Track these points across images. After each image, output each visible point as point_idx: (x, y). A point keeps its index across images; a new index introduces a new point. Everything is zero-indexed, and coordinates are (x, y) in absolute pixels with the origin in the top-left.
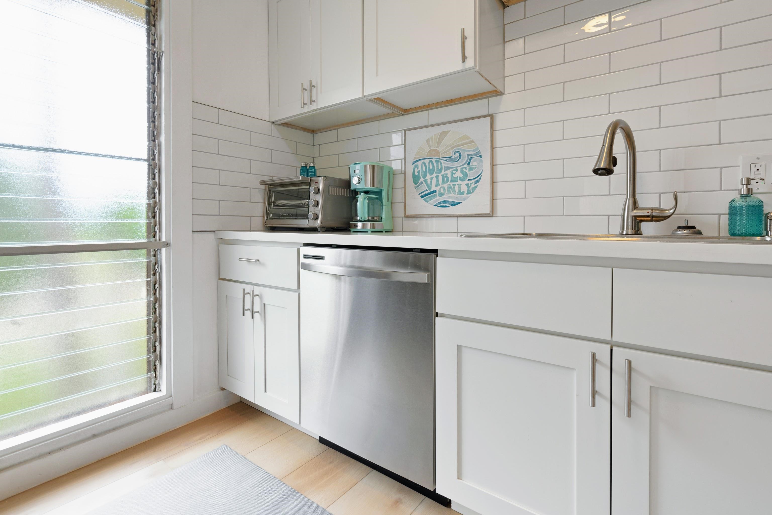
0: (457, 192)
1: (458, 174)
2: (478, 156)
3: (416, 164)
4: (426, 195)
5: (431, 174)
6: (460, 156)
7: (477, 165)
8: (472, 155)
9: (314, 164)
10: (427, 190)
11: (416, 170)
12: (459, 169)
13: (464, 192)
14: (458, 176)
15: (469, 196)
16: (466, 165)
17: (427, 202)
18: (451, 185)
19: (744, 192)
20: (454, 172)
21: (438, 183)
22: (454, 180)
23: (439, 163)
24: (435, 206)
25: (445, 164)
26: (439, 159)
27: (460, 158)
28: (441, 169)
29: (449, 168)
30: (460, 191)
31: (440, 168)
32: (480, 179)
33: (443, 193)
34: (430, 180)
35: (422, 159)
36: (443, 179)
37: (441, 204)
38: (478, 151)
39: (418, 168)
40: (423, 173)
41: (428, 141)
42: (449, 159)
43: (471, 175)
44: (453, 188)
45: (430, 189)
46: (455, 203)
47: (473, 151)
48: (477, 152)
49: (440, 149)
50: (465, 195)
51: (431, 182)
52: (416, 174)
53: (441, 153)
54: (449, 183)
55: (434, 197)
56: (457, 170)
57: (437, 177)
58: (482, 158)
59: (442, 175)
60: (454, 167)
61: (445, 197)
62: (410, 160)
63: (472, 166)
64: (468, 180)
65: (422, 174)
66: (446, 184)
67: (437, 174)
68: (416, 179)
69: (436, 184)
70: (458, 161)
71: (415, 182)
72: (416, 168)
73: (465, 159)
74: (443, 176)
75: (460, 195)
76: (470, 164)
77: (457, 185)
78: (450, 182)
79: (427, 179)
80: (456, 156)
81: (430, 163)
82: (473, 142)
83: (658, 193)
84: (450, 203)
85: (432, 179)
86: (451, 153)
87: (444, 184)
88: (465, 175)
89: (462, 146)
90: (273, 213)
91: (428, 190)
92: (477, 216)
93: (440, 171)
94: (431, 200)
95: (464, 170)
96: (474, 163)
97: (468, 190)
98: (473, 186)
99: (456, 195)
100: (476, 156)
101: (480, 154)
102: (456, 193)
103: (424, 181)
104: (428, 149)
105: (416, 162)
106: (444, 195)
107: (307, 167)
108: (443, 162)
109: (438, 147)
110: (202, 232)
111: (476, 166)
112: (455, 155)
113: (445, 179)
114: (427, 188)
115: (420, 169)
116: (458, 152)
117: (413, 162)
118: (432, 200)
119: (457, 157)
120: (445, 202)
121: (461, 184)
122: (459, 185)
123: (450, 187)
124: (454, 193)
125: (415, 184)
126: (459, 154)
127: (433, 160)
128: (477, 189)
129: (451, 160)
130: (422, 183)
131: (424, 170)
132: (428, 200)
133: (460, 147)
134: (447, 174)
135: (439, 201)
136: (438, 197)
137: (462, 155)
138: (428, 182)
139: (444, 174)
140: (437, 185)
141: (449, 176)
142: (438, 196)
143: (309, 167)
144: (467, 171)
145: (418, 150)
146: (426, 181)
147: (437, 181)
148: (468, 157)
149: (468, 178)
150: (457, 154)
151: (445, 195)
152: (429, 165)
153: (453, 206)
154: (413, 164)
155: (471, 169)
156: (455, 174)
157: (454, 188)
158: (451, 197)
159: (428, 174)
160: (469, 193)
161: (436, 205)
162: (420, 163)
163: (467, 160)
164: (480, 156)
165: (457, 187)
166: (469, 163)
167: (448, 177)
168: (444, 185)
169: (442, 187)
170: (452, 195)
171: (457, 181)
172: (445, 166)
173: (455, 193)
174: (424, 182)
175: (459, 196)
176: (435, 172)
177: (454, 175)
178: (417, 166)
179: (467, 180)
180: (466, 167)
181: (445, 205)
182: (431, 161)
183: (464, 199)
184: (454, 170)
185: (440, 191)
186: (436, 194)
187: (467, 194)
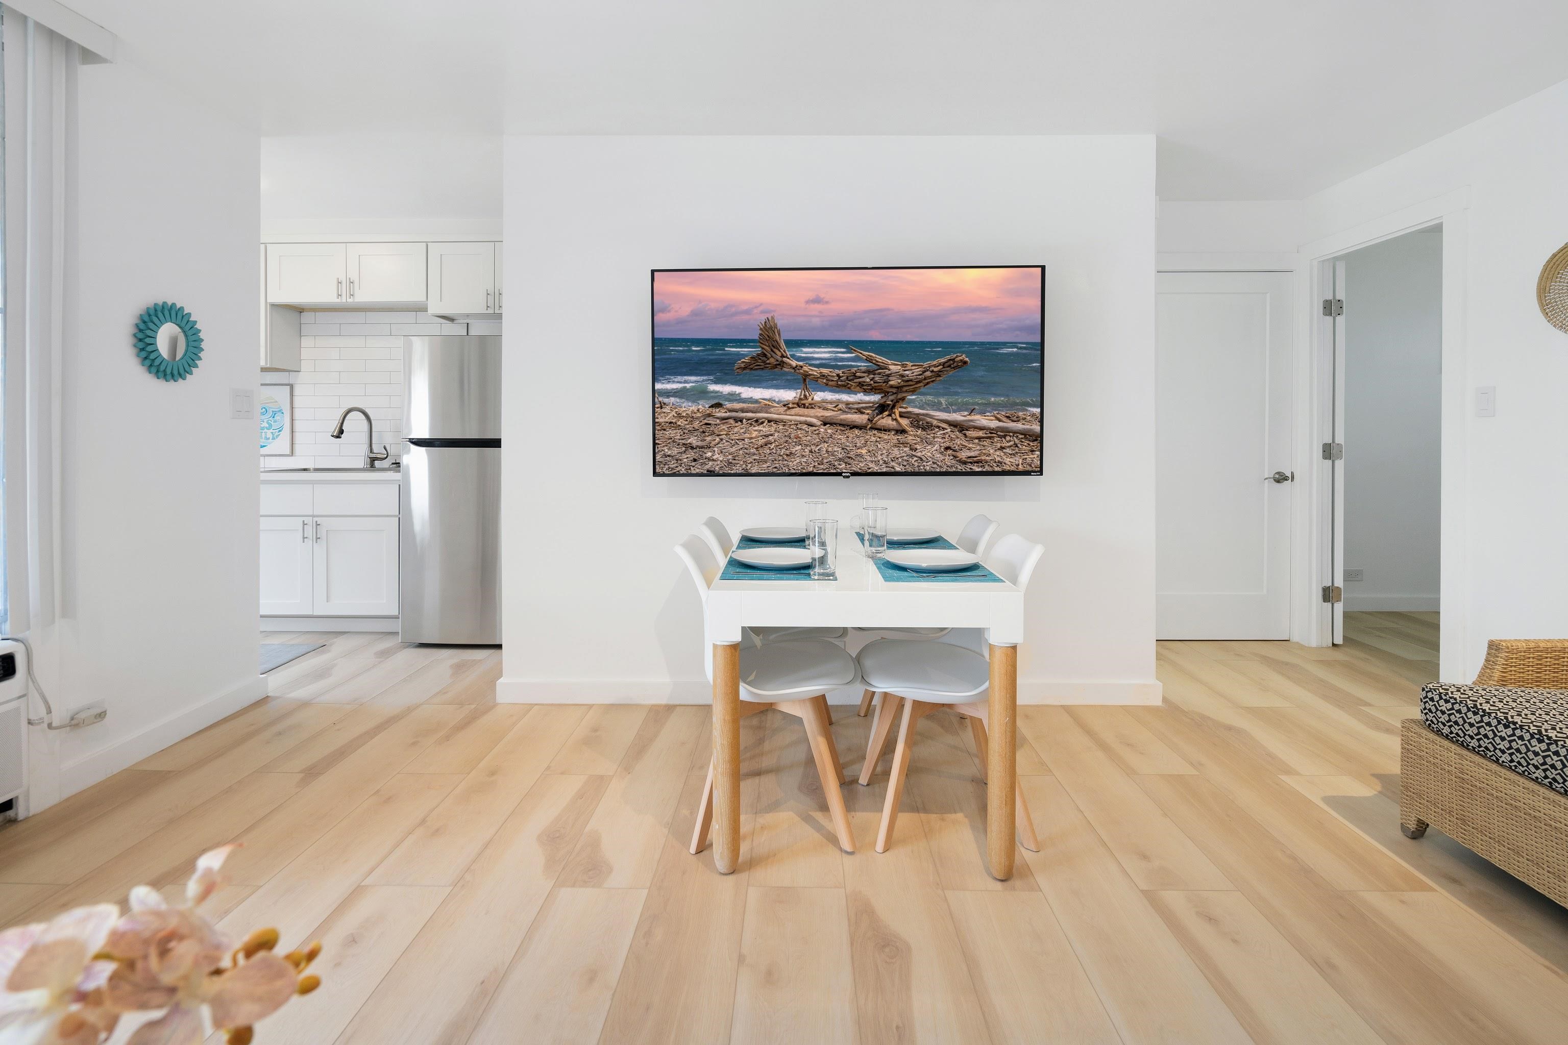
0: (264, 438)
1: (265, 425)
6: (266, 411)
7: (280, 419)
8: (276, 411)
12: (265, 421)
13: (269, 438)
15: (274, 441)
16: (271, 418)
22: (262, 429)
27: (266, 413)
30: (266, 437)
32: (282, 429)
38: (280, 409)
43: (276, 426)
46: (263, 446)
47: (277, 408)
50: (270, 440)
56: (264, 422)
58: (283, 414)
60: (261, 419)
70: (265, 415)
73: (270, 414)
77: (263, 433)
82: (277, 402)
88: (271, 425)
89: (268, 405)
92: (280, 456)
95: (270, 421)
96: (277, 418)
97: (273, 437)
98: (277, 434)
99: (263, 440)
100: (279, 412)
101: (282, 411)
116: (265, 408)
119: (264, 412)
121: (266, 432)
128: (280, 436)
133: (266, 405)
137: (268, 410)
144: (272, 423)
149: (273, 428)
150: (264, 410)
155: (275, 422)
156: (262, 424)
157: (262, 435)
160: (273, 439)
163: (272, 414)
166: (274, 417)
171: (264, 430)
175: (265, 440)
179: (271, 429)
183: (270, 444)
187: (272, 439)
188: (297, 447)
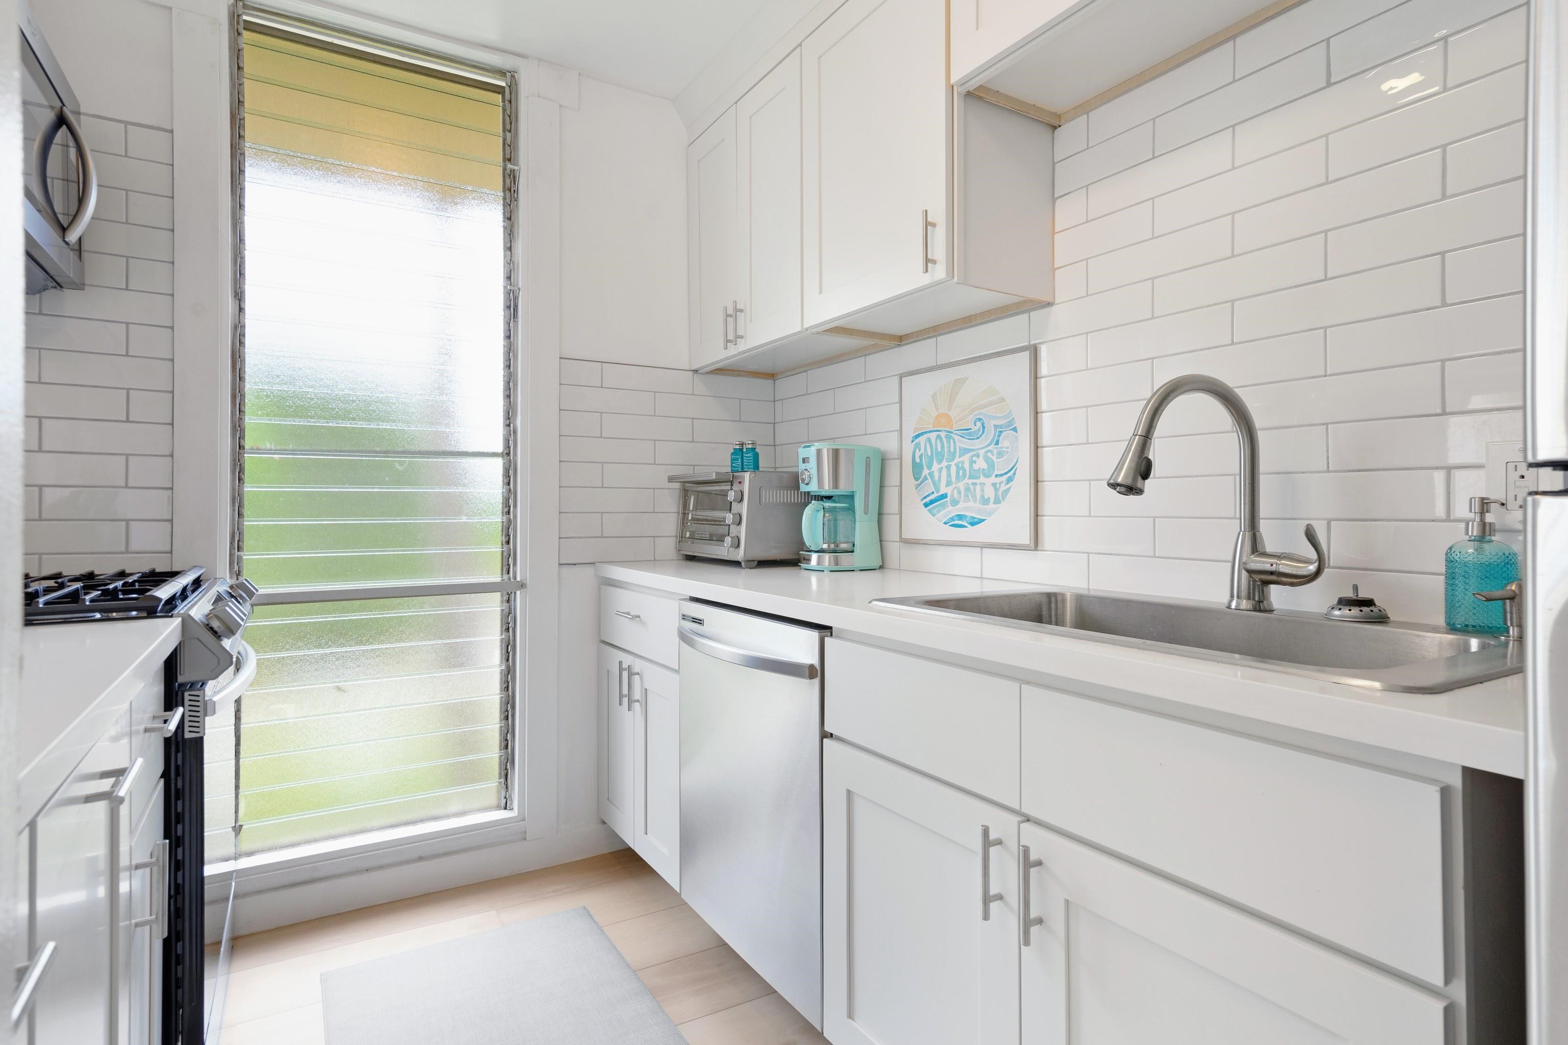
0: (978, 498)
1: (981, 464)
2: (1011, 430)
3: (917, 441)
4: (932, 502)
5: (940, 462)
6: (984, 427)
7: (1010, 448)
8: (1001, 426)
10: (933, 493)
11: (918, 454)
12: (982, 452)
13: (989, 499)
14: (980, 468)
15: (998, 508)
16: (992, 446)
17: (934, 515)
18: (970, 484)
19: (1474, 530)
20: (974, 459)
21: (949, 479)
22: (974, 475)
23: (952, 441)
24: (945, 523)
25: (960, 443)
26: (952, 433)
27: (983, 432)
28: (955, 452)
29: (965, 451)
30: (984, 497)
31: (952, 451)
32: (1014, 474)
33: (958, 499)
34: (938, 472)
35: (926, 432)
36: (958, 473)
37: (954, 520)
38: (1010, 419)
39: (920, 451)
41: (934, 397)
43: (1001, 465)
44: (972, 490)
45: (938, 491)
46: (976, 520)
47: (1002, 418)
48: (1009, 422)
49: (953, 414)
50: (991, 506)
51: (940, 477)
52: (918, 460)
53: (954, 422)
54: (966, 480)
55: (944, 506)
56: (978, 456)
57: (948, 468)
58: (1017, 432)
59: (955, 464)
60: (974, 450)
61: (961, 508)
62: (908, 434)
63: (1001, 448)
64: (996, 476)
65: (926, 460)
66: (962, 481)
67: (948, 462)
68: (917, 468)
69: (947, 481)
70: (981, 438)
71: (916, 476)
72: (917, 450)
73: (991, 433)
74: (957, 465)
75: (984, 504)
76: (998, 445)
77: (978, 485)
78: (968, 479)
79: (933, 472)
80: (977, 428)
82: (1002, 400)
83: (1325, 519)
84: (968, 519)
85: (941, 470)
86: (970, 421)
87: (959, 482)
88: (991, 465)
89: (986, 409)
91: (935, 492)
92: (1010, 547)
93: (953, 456)
94: (939, 511)
95: (989, 454)
96: (1005, 443)
97: (996, 496)
98: (1003, 488)
99: (978, 505)
100: (1008, 428)
101: (1014, 424)
102: (978, 502)
103: (929, 474)
104: (935, 414)
105: (917, 437)
106: (959, 503)
107: (742, 449)
108: (958, 439)
109: (949, 409)
110: (575, 565)
111: (1008, 448)
112: (975, 426)
113: (961, 472)
114: (933, 489)
115: (922, 451)
116: (980, 419)
117: (913, 437)
118: (941, 511)
119: (979, 430)
120: (960, 517)
121: (985, 484)
122: (982, 484)
123: (967, 489)
124: (973, 501)
125: (916, 479)
126: (982, 425)
127: (943, 434)
128: (1010, 493)
129: (969, 435)
130: (926, 478)
131: (929, 455)
132: (935, 511)
133: (983, 411)
134: (963, 462)
135: (951, 516)
136: (950, 508)
137: (986, 425)
138: (934, 477)
139: (959, 462)
140: (949, 484)
141: (967, 466)
142: (949, 505)
143: (746, 448)
144: (994, 458)
145: (920, 414)
146: (931, 475)
147: (949, 476)
148: (995, 431)
149: (996, 472)
150: (979, 424)
151: (961, 503)
152: (936, 445)
153: (972, 526)
154: (913, 441)
155: (1000, 454)
157: (975, 490)
158: (968, 508)
159: (935, 461)
160: (997, 501)
161: (947, 522)
162: (922, 439)
163: (995, 435)
164: (1015, 430)
165: (978, 488)
166: (997, 443)
167: (964, 468)
168: (958, 484)
169: (955, 488)
170: (971, 504)
171: (979, 478)
172: (960, 447)
173: (975, 501)
174: (929, 477)
175: (982, 506)
176: (946, 459)
177: (974, 464)
178: (918, 446)
179: (994, 475)
180: (993, 449)
181: (960, 523)
182: (939, 437)
183: (990, 514)
184: (974, 456)
185: (953, 495)
186: (947, 501)
187: (995, 503)
188: (1045, 524)
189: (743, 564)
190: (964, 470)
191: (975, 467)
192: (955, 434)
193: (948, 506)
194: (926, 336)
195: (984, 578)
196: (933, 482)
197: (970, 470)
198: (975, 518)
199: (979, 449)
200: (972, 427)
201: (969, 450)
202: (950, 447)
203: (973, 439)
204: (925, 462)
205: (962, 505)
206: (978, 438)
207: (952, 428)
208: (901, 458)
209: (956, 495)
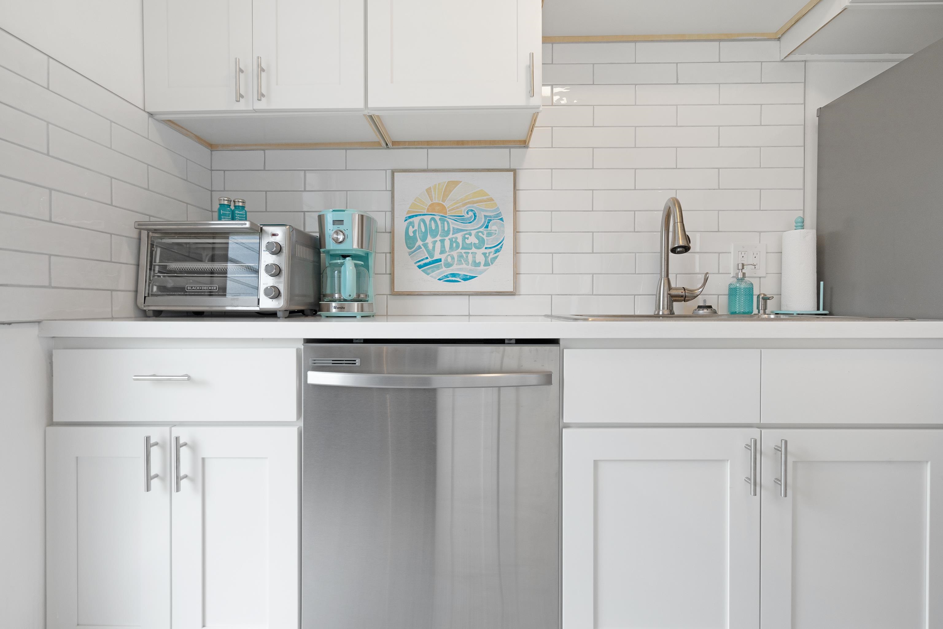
0: (470, 262)
1: (472, 240)
2: (498, 219)
3: (411, 220)
4: (426, 265)
5: (434, 236)
6: (475, 216)
7: (497, 230)
8: (490, 217)
9: (244, 202)
10: (427, 258)
11: (411, 230)
12: (473, 232)
13: (480, 263)
14: (472, 242)
15: (488, 269)
16: (483, 228)
17: (428, 274)
18: (463, 253)
19: (740, 276)
20: (467, 236)
21: (443, 249)
22: (467, 247)
23: (446, 223)
24: (439, 279)
25: (454, 225)
26: (446, 217)
27: (475, 219)
28: (449, 230)
29: (459, 230)
30: (475, 262)
31: (446, 229)
32: (501, 247)
33: (451, 263)
34: (432, 244)
35: (420, 215)
36: (451, 245)
37: (448, 277)
38: (498, 212)
39: (413, 227)
40: (421, 234)
41: (428, 190)
42: (460, 218)
43: (490, 242)
44: (465, 257)
45: (432, 256)
46: (468, 277)
47: (492, 211)
48: (497, 214)
49: (447, 204)
50: (482, 267)
51: (434, 247)
52: (411, 234)
53: (448, 210)
54: (459, 250)
55: (438, 268)
56: (470, 235)
57: (442, 241)
58: (503, 221)
59: (449, 239)
60: (467, 230)
61: (454, 269)
62: (401, 214)
63: (490, 230)
64: (486, 248)
66: (455, 251)
67: (442, 237)
68: (410, 241)
69: (441, 250)
70: (473, 223)
71: (409, 246)
72: (411, 227)
73: (482, 221)
74: (451, 240)
75: (475, 266)
76: (488, 228)
77: (470, 254)
78: (461, 249)
79: (427, 243)
80: (469, 216)
81: (432, 221)
82: (492, 200)
84: (461, 276)
85: (434, 243)
86: (463, 210)
87: (452, 251)
88: (482, 241)
89: (477, 204)
90: (157, 284)
91: (429, 257)
92: (497, 294)
93: (447, 233)
94: (433, 271)
95: (480, 234)
96: (493, 227)
97: (486, 261)
98: (492, 256)
99: (470, 267)
100: (495, 218)
101: (500, 216)
102: (470, 264)
103: (423, 245)
104: (429, 202)
105: (410, 217)
106: (453, 265)
107: (230, 205)
108: (451, 222)
109: (444, 201)
111: (496, 231)
112: (468, 214)
113: (454, 245)
114: (427, 256)
115: (416, 227)
116: (472, 210)
117: (406, 217)
118: (435, 271)
119: (471, 217)
120: (453, 275)
121: (476, 253)
122: (474, 254)
123: (460, 256)
124: (466, 264)
125: (409, 248)
126: (473, 214)
127: (437, 218)
128: (497, 260)
129: (463, 220)
130: (419, 247)
131: (423, 230)
132: (429, 271)
133: (475, 205)
134: (456, 238)
135: (445, 274)
136: (444, 269)
137: (477, 215)
138: (428, 247)
139: (452, 238)
140: (442, 252)
141: (460, 240)
142: (443, 266)
143: (235, 206)
144: (484, 237)
145: (414, 201)
146: (425, 246)
147: (443, 246)
148: (485, 219)
149: (486, 246)
150: (471, 214)
151: (455, 265)
152: (430, 224)
153: (465, 281)
154: (406, 220)
155: (489, 234)
156: (468, 238)
157: (467, 257)
158: (463, 269)
159: (429, 236)
160: (487, 264)
161: (441, 278)
162: (416, 220)
163: (485, 222)
164: (502, 219)
165: (470, 257)
166: (487, 227)
167: (458, 242)
168: (452, 253)
169: (449, 255)
170: (464, 266)
171: (471, 249)
172: (453, 228)
173: (468, 264)
174: (422, 247)
175: (473, 268)
176: (440, 235)
177: (466, 240)
178: (412, 224)
179: (484, 248)
180: (483, 231)
181: (454, 279)
183: (481, 272)
184: (466, 234)
185: (447, 260)
186: (441, 264)
187: (484, 265)
188: (523, 279)
189: (279, 314)
190: (458, 244)
191: (468, 242)
192: (449, 218)
193: (442, 268)
194: (419, 147)
195: (471, 315)
196: (428, 251)
197: (462, 244)
198: (467, 275)
199: (471, 230)
200: (465, 215)
201: (463, 230)
202: (444, 227)
203: (467, 223)
204: (419, 236)
205: (455, 267)
206: (471, 222)
207: (446, 213)
208: (392, 233)
209: (449, 260)
